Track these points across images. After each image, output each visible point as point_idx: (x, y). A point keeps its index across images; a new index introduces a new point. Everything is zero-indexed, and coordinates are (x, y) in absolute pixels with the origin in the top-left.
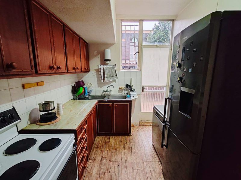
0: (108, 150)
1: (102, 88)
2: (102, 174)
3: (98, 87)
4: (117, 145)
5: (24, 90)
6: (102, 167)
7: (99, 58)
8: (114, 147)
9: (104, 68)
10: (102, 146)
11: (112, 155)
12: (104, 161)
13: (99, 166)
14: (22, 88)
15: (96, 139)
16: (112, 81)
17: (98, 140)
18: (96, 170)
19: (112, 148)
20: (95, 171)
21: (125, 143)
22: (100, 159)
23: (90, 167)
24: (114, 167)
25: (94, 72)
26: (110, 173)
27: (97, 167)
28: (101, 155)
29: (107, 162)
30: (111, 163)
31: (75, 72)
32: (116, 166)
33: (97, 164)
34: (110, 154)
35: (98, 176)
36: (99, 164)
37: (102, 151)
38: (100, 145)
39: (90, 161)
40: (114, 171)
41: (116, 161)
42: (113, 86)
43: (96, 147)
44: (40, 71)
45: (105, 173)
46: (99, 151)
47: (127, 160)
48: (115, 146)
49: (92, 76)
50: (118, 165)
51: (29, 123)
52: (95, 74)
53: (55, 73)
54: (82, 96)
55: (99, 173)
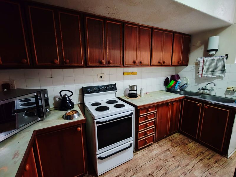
0: (179, 148)
1: (199, 85)
2: (158, 158)
3: (196, 83)
4: (194, 152)
5: (124, 76)
6: (163, 155)
7: (202, 48)
8: (189, 151)
9: (204, 61)
10: (177, 143)
11: (180, 155)
12: (168, 153)
13: (161, 152)
14: (123, 74)
15: (175, 134)
16: (215, 77)
17: (176, 136)
18: (157, 152)
19: (185, 150)
20: (155, 152)
21: (208, 157)
22: (166, 149)
23: (154, 147)
24: (173, 163)
25: (193, 66)
26: (165, 163)
27: (159, 152)
28: (170, 147)
29: (170, 156)
30: (173, 159)
31: (161, 66)
32: (176, 164)
33: (160, 150)
34: (178, 153)
35: (155, 157)
36: (162, 151)
37: (173, 146)
38: (175, 140)
39: (157, 144)
40: (170, 166)
41: (179, 161)
42: (214, 83)
43: (170, 140)
44: (125, 64)
45: (161, 160)
46: (170, 143)
47: (193, 171)
48: (191, 151)
49: (190, 70)
50: (178, 166)
51: (124, 95)
52: (194, 68)
53: (138, 66)
54: (172, 89)
55: (157, 156)
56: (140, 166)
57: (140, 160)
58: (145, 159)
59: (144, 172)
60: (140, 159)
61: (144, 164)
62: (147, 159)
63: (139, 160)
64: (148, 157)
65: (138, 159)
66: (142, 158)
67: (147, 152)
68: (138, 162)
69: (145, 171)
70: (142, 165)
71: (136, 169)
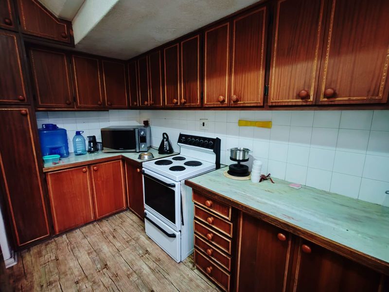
56: (167, 276)
57: (178, 275)
58: (184, 284)
59: (156, 283)
60: (181, 275)
61: (173, 282)
62: (183, 286)
63: (179, 273)
64: (189, 288)
65: (182, 273)
66: (184, 278)
67: (203, 286)
68: (174, 273)
69: (158, 283)
70: (170, 279)
71: (161, 271)
